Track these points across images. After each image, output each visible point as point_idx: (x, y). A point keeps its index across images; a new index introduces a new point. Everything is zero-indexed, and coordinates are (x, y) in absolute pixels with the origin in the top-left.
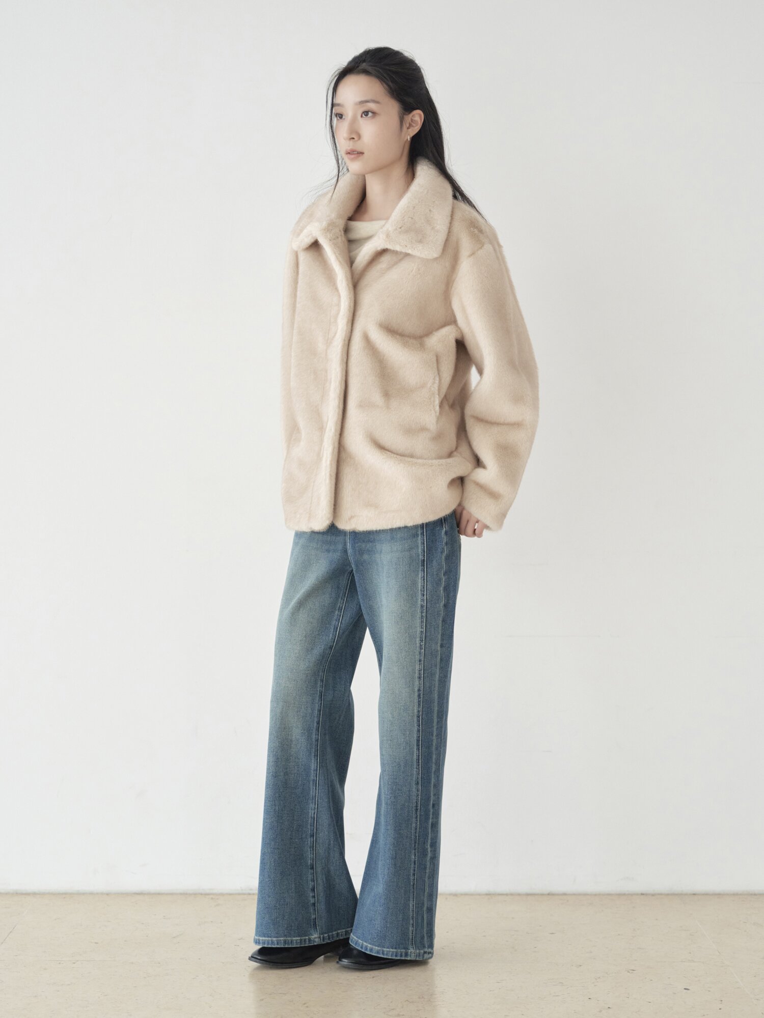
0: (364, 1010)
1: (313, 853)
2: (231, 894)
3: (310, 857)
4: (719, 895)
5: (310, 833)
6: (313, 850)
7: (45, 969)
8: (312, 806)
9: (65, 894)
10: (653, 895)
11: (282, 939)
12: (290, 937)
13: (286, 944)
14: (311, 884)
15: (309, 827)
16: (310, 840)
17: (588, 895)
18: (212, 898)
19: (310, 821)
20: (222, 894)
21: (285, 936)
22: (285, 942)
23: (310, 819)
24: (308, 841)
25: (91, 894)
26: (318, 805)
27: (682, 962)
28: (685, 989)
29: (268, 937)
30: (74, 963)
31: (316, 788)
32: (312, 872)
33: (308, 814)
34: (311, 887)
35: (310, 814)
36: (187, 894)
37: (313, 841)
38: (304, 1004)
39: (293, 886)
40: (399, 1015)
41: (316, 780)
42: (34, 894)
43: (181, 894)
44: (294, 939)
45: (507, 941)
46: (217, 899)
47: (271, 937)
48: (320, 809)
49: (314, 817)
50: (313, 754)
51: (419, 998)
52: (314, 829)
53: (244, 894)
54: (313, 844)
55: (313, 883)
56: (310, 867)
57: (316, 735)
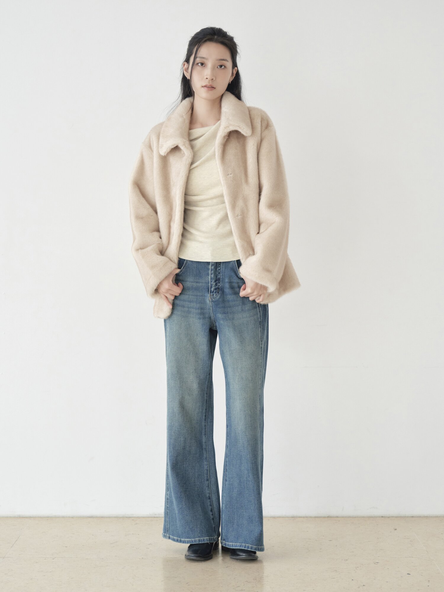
0: (222, 587)
1: (209, 490)
2: (144, 517)
3: (207, 492)
4: (427, 517)
5: (206, 479)
6: (209, 488)
7: (37, 563)
8: (205, 463)
9: (48, 517)
10: (389, 517)
11: (197, 539)
12: (203, 537)
13: (200, 541)
14: (210, 508)
15: (205, 475)
16: (206, 483)
17: (351, 517)
18: (133, 520)
19: (205, 472)
20: (139, 517)
21: (199, 537)
22: (199, 541)
23: (205, 471)
24: (205, 484)
25: (63, 517)
26: (209, 462)
27: (406, 557)
28: (408, 574)
29: (190, 538)
30: (53, 559)
31: (207, 453)
32: (210, 500)
33: (204, 468)
34: (210, 509)
35: (205, 468)
36: (118, 517)
37: (209, 483)
38: (187, 583)
39: (200, 508)
40: (242, 590)
41: (206, 449)
42: (30, 517)
43: (115, 517)
44: (205, 538)
45: (304, 545)
46: (136, 520)
47: (191, 539)
48: (210, 464)
49: (208, 469)
50: (203, 434)
51: (254, 580)
52: (208, 476)
53: (152, 517)
54: (209, 485)
55: (211, 507)
56: (208, 498)
57: (204, 423)
